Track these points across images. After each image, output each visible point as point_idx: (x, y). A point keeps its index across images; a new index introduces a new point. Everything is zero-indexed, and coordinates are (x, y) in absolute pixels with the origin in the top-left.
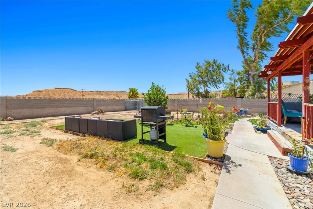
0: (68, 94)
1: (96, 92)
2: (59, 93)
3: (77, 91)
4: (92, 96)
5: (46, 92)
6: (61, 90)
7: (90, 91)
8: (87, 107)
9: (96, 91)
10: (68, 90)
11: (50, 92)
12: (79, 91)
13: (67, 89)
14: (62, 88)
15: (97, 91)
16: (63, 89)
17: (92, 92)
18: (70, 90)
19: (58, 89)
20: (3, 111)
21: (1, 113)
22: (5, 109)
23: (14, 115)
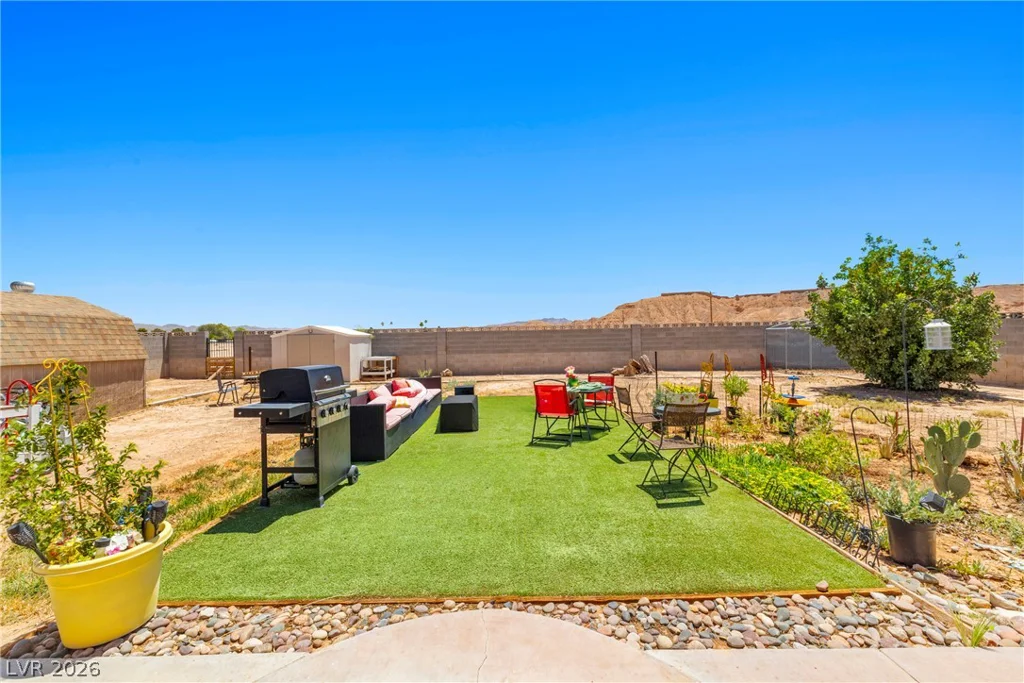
0: (695, 307)
1: (786, 297)
2: (672, 307)
3: (719, 298)
4: (768, 310)
5: (642, 307)
6: (677, 297)
7: (764, 295)
8: (610, 352)
9: (785, 292)
10: (695, 295)
11: (652, 307)
12: (727, 298)
13: (690, 294)
14: (678, 294)
15: (789, 292)
16: (681, 296)
17: (769, 295)
18: (701, 296)
19: (669, 297)
20: (442, 357)
21: (437, 361)
22: (444, 353)
23: (458, 365)
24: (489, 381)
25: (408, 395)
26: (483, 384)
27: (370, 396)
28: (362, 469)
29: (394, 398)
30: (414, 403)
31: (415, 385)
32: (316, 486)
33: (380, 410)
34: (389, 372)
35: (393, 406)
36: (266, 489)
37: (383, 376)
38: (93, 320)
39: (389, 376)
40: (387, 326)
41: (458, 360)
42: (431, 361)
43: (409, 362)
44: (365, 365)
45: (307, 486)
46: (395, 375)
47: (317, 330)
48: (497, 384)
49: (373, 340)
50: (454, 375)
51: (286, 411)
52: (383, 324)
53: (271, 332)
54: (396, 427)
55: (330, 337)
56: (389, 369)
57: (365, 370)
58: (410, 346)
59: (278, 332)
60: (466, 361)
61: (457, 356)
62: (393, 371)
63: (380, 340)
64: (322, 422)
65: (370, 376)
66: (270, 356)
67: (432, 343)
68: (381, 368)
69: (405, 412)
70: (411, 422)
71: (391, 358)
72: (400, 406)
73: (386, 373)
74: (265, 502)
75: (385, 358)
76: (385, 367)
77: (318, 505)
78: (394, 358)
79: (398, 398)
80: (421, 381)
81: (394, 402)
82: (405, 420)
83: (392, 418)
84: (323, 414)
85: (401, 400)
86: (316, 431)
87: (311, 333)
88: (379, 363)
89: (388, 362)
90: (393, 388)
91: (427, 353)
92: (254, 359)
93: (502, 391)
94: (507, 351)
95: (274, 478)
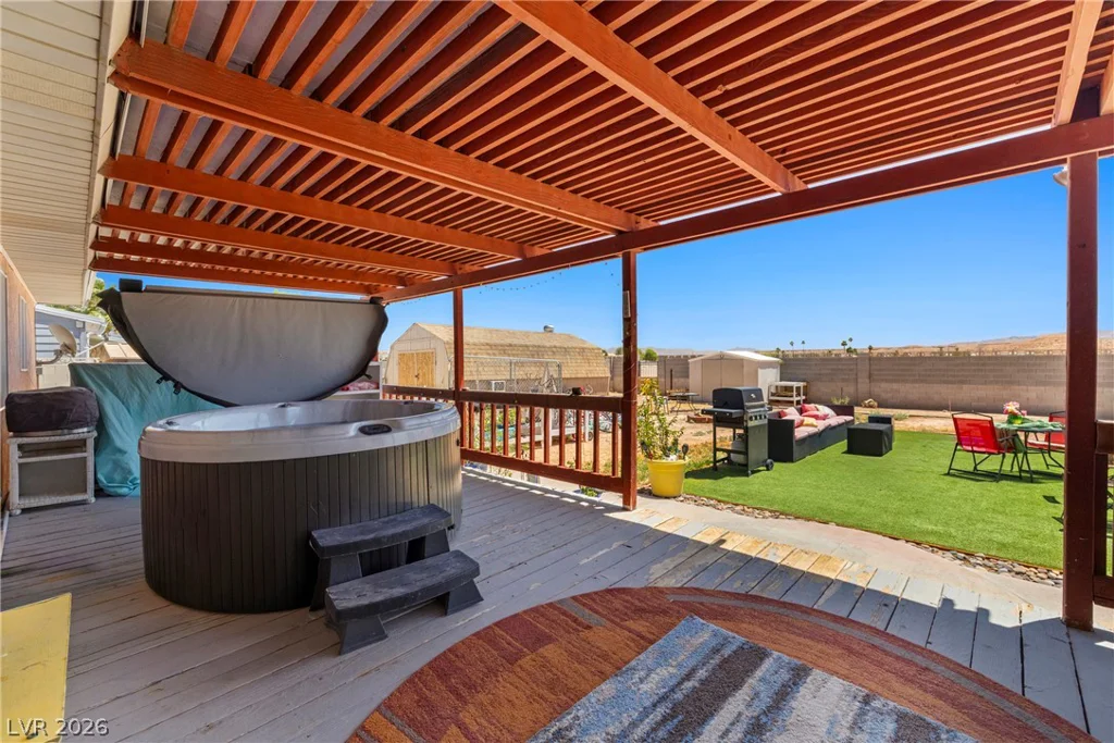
20: (864, 386)
21: (857, 389)
22: (867, 381)
23: (884, 396)
24: (925, 417)
25: (816, 417)
26: (919, 419)
27: (780, 415)
28: (776, 465)
29: (802, 418)
30: (821, 425)
31: (824, 410)
32: (746, 465)
33: (790, 425)
34: (799, 398)
35: (801, 424)
36: (715, 461)
37: (792, 402)
38: (583, 349)
39: (798, 402)
40: (798, 347)
41: (885, 389)
42: (850, 389)
43: (821, 388)
44: (773, 390)
45: (739, 464)
46: (805, 401)
47: (728, 355)
48: (939, 421)
49: (781, 365)
50: (879, 406)
51: (731, 414)
52: (792, 344)
53: (686, 357)
54: (803, 440)
55: (740, 362)
56: (799, 395)
57: (773, 395)
58: (823, 372)
59: (693, 357)
60: (898, 391)
61: (884, 385)
62: (804, 397)
63: (789, 365)
64: (751, 424)
65: (778, 401)
66: (688, 377)
67: (851, 370)
68: (789, 394)
69: (812, 430)
70: (819, 441)
71: (801, 384)
72: (807, 425)
73: (795, 399)
74: (715, 468)
75: (795, 384)
76: (795, 393)
77: (747, 475)
78: (805, 384)
79: (806, 418)
80: (833, 407)
81: (803, 421)
82: (811, 437)
83: (800, 433)
84: (751, 418)
85: (808, 420)
86: (746, 429)
87: (721, 358)
88: (790, 389)
89: (798, 388)
90: (801, 411)
91: (844, 380)
92: (675, 380)
93: (944, 428)
94: (962, 382)
95: (721, 455)
